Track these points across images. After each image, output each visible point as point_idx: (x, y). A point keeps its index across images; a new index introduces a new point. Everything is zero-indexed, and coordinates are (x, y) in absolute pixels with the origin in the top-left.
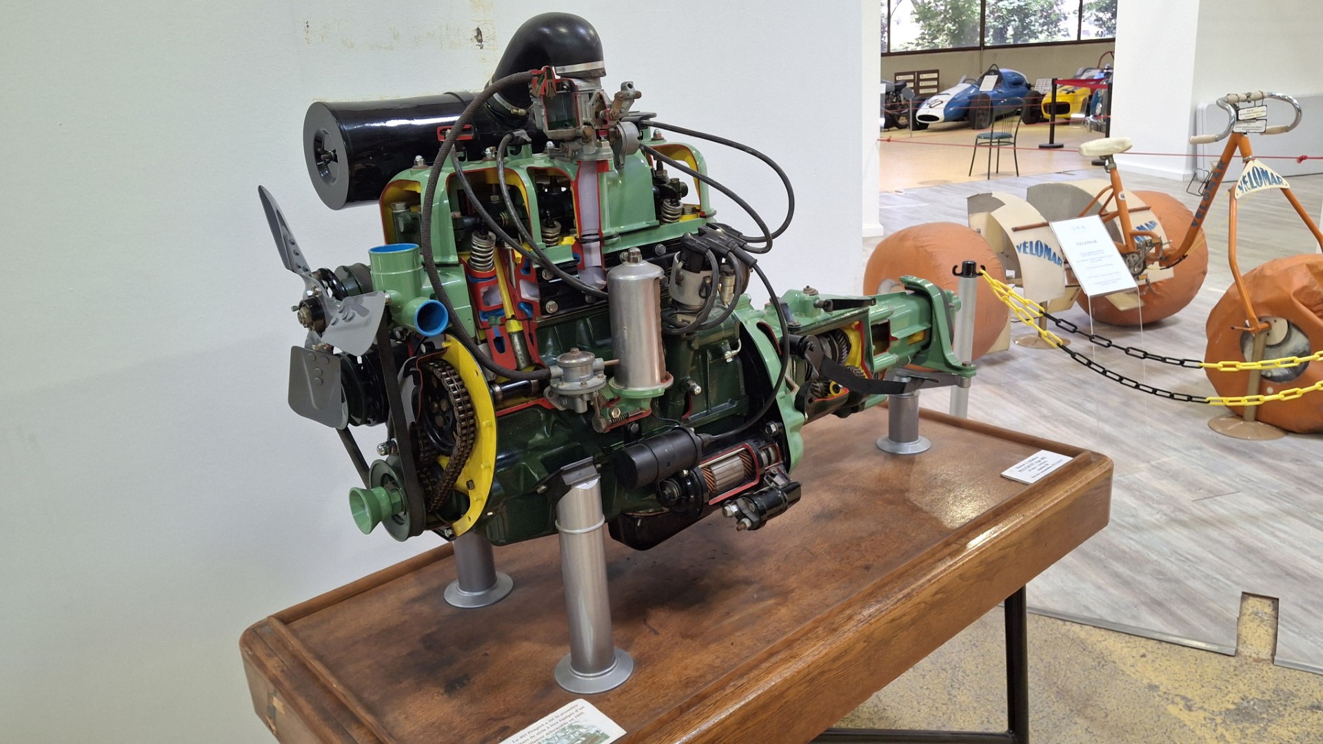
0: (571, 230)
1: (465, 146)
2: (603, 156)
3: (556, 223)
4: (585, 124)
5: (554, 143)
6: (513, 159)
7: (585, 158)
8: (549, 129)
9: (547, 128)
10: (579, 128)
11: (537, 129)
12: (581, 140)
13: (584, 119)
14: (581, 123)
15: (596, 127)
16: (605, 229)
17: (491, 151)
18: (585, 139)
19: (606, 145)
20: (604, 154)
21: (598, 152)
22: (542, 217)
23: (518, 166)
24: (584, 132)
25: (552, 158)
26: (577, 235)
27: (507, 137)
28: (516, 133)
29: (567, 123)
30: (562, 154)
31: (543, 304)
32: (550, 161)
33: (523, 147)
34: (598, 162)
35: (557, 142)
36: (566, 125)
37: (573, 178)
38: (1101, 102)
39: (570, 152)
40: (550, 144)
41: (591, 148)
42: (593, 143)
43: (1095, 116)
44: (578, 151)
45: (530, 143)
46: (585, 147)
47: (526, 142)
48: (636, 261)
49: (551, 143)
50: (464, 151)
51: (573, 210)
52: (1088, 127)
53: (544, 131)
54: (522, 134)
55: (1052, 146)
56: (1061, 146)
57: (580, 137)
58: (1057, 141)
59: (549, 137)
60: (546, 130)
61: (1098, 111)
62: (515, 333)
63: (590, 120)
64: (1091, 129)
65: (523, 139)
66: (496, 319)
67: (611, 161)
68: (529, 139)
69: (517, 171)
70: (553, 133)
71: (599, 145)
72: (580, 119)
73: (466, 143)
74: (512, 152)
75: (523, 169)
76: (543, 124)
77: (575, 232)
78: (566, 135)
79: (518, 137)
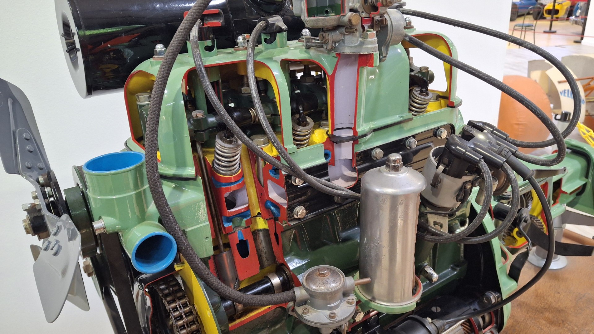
0: (323, 123)
1: (214, 33)
2: (367, 49)
3: (308, 119)
4: (352, 10)
5: (310, 31)
6: (267, 49)
7: (347, 51)
8: (309, 16)
9: (306, 14)
10: (344, 16)
11: (293, 16)
12: (343, 30)
13: (350, 4)
14: (347, 10)
15: (364, 15)
16: (359, 127)
17: (244, 39)
18: (349, 28)
19: (372, 35)
20: (369, 46)
21: (362, 44)
22: (294, 112)
23: (270, 59)
24: (350, 21)
25: (308, 48)
26: (329, 128)
27: (261, 24)
28: (271, 20)
29: (329, 10)
30: (321, 45)
31: (291, 208)
32: (305, 52)
33: (278, 35)
34: (361, 55)
35: (315, 32)
36: (327, 12)
37: (330, 72)
38: (581, 9)
39: (330, 42)
40: (306, 32)
41: (354, 39)
42: (357, 34)
43: (576, 17)
44: (338, 42)
45: (285, 31)
46: (348, 38)
47: (281, 30)
48: (396, 169)
49: (307, 30)
50: (213, 40)
51: (326, 103)
52: (572, 22)
53: (303, 18)
54: (277, 20)
55: (550, 31)
56: (555, 32)
57: (343, 26)
58: (553, 29)
59: (307, 26)
60: (304, 17)
61: (578, 14)
62: (261, 230)
63: (357, 5)
64: (573, 24)
65: (278, 26)
66: (241, 220)
67: (376, 54)
68: (284, 27)
69: (270, 64)
70: (312, 21)
71: (364, 35)
72: (346, 5)
73: (216, 30)
74: (266, 40)
75: (276, 61)
76: (301, 10)
77: (327, 125)
78: (327, 24)
79: (273, 24)
